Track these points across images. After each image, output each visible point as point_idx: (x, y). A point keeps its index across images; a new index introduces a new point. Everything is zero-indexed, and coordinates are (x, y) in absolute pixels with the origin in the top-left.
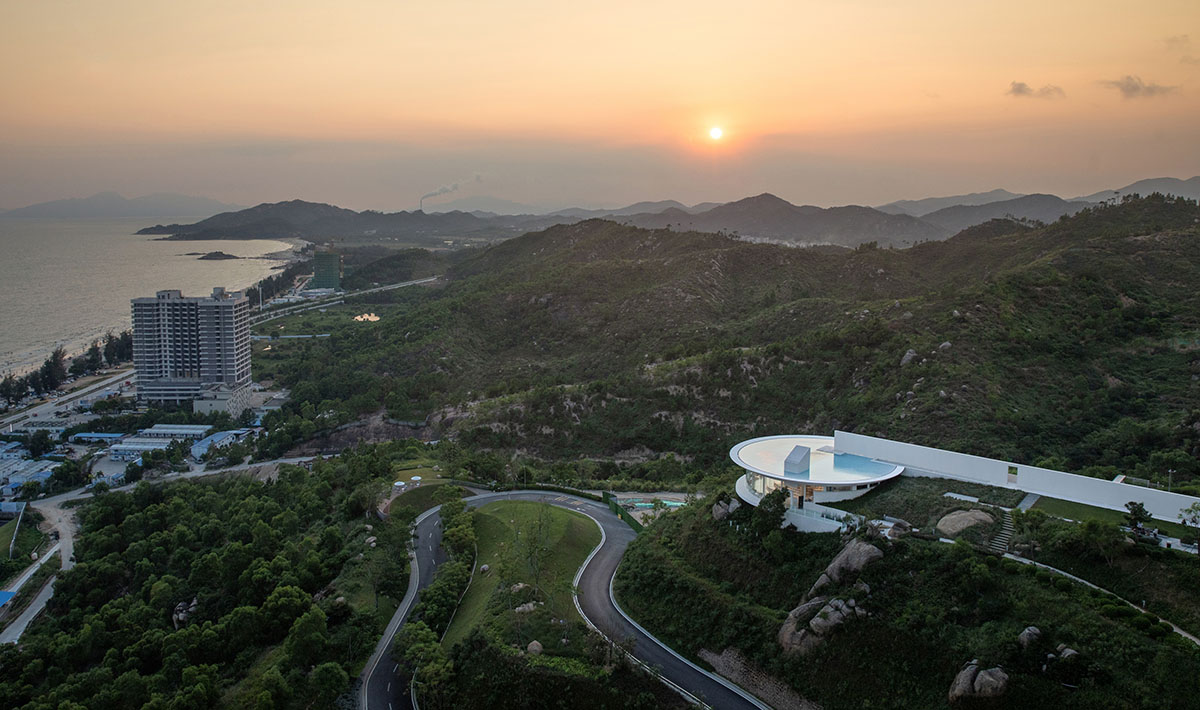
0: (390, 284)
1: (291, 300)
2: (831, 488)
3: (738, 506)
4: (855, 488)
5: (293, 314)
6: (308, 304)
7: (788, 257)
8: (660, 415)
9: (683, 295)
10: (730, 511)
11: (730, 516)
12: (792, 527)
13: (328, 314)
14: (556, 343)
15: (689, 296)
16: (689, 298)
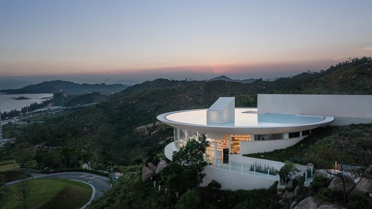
0: (84, 104)
1: (42, 110)
2: (259, 137)
3: (165, 166)
4: (286, 136)
5: (41, 115)
6: (49, 111)
7: (229, 84)
8: (170, 138)
9: (188, 98)
10: (157, 171)
11: (156, 177)
12: (215, 185)
13: (55, 114)
14: (137, 117)
15: (191, 98)
16: (191, 99)
